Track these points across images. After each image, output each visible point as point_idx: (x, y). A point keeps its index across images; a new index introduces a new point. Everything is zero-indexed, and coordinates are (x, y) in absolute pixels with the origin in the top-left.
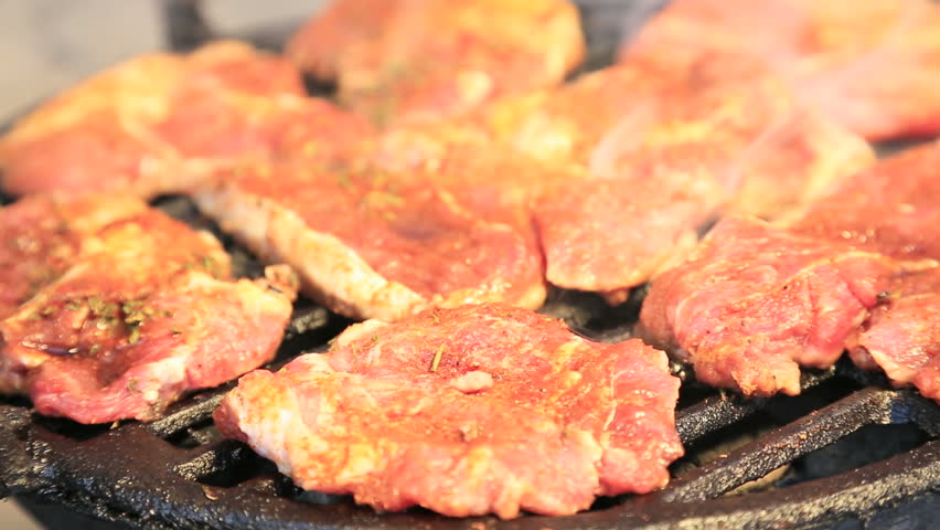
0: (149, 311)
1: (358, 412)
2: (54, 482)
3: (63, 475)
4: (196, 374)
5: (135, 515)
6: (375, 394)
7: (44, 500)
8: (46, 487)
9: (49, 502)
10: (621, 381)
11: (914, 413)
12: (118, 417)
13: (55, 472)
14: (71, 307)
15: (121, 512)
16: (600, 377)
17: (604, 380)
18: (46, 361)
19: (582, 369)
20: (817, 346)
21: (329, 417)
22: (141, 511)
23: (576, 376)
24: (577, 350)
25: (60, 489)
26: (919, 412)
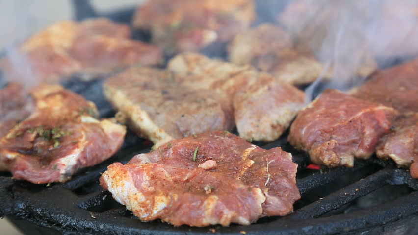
0: (62, 133)
1: (160, 179)
2: (23, 210)
3: (27, 207)
4: (84, 162)
5: (59, 225)
6: (168, 170)
7: (19, 218)
8: (20, 212)
9: (21, 219)
10: (271, 165)
11: (406, 180)
12: (50, 181)
13: (24, 206)
14: (29, 131)
15: (54, 223)
16: (263, 162)
17: (264, 164)
18: (18, 156)
19: (255, 159)
20: (362, 149)
21: (147, 182)
22: (62, 223)
23: (252, 162)
24: (253, 151)
25: (26, 213)
26: (408, 179)
